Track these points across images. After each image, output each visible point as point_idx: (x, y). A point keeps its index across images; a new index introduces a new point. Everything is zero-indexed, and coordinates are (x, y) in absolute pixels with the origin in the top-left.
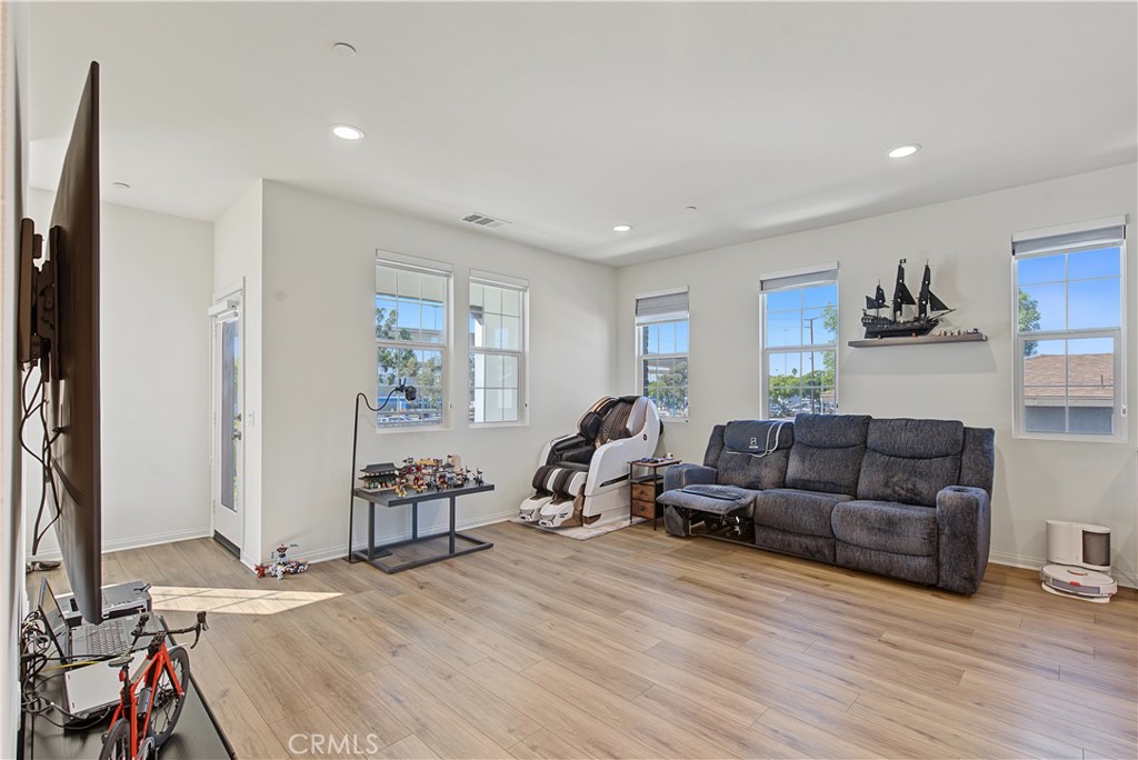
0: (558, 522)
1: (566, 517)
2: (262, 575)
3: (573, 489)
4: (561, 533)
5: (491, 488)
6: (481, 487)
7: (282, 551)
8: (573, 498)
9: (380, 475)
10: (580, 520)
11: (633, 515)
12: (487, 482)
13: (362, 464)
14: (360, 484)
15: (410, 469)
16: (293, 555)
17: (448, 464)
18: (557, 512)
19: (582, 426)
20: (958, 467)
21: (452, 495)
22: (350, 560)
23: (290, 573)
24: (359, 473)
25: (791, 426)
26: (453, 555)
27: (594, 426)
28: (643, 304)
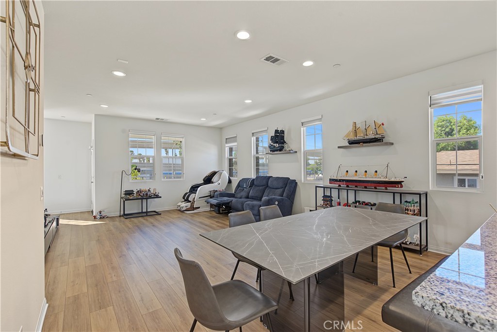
0: (184, 209)
1: (188, 207)
2: (95, 218)
3: (190, 199)
4: (186, 212)
5: (161, 197)
6: (157, 196)
7: (100, 212)
8: (190, 202)
9: (129, 193)
10: (193, 208)
11: (211, 207)
12: (160, 196)
13: (124, 190)
14: (123, 196)
15: (138, 192)
16: (103, 214)
17: (149, 190)
18: (184, 205)
19: (204, 180)
20: (284, 191)
21: (147, 199)
22: (120, 216)
23: (102, 218)
24: (123, 193)
25: (254, 179)
26: (147, 215)
27: (208, 180)
28: (228, 140)
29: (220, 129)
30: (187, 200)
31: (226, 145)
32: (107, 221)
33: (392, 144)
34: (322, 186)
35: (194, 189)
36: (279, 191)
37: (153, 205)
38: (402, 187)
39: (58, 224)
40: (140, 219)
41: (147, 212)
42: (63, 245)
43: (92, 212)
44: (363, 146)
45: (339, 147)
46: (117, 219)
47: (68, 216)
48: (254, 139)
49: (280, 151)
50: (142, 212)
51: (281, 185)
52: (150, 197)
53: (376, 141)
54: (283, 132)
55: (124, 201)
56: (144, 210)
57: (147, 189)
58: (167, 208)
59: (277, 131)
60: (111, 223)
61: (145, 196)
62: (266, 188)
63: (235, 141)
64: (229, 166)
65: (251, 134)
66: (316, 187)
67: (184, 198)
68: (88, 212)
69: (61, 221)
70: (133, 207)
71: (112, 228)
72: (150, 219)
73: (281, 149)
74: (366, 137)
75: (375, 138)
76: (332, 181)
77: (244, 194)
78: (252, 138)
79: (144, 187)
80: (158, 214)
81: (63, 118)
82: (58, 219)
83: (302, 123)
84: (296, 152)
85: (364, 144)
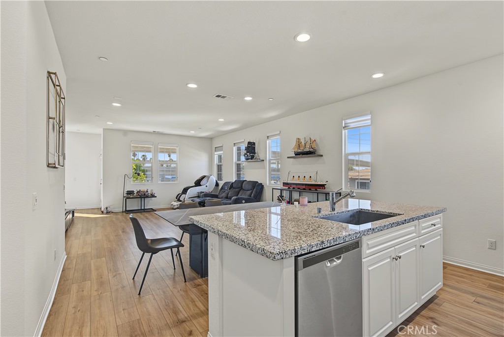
0: (176, 207)
2: (102, 213)
3: (181, 198)
5: (156, 197)
6: (153, 196)
7: (107, 208)
8: (181, 201)
9: (130, 193)
12: (156, 195)
13: (126, 190)
14: (125, 195)
15: (138, 192)
16: (109, 210)
17: (147, 191)
18: (176, 204)
19: (195, 183)
20: (252, 192)
21: (144, 198)
22: (123, 212)
23: (108, 213)
24: (125, 193)
25: (233, 183)
26: (144, 212)
27: (198, 183)
28: (217, 149)
29: (210, 139)
30: (179, 200)
31: (216, 153)
32: (112, 215)
33: (322, 156)
34: (280, 188)
35: (185, 191)
36: (249, 192)
37: (150, 204)
38: (325, 189)
39: (73, 216)
40: (139, 214)
41: (144, 209)
42: (77, 229)
43: (101, 208)
44: (302, 157)
45: (288, 158)
46: (120, 214)
47: (81, 211)
48: (235, 149)
49: (252, 159)
50: (141, 209)
51: (250, 187)
52: (148, 197)
53: (311, 153)
54: (254, 144)
55: (126, 200)
56: (143, 208)
57: (146, 190)
58: (162, 207)
59: (249, 143)
60: (114, 216)
61: (143, 196)
62: (240, 190)
63: (222, 150)
64: (218, 171)
65: (233, 145)
66: (273, 189)
67: (176, 198)
68: (97, 208)
69: (76, 215)
70: (134, 205)
71: (114, 219)
72: (147, 215)
73: (252, 158)
74: (305, 150)
75: (309, 151)
76: (285, 184)
77: (224, 195)
78: (234, 148)
79: (143, 188)
80: (153, 210)
81: (78, 131)
82: (73, 212)
83: (268, 137)
84: (263, 160)
85: (303, 156)
